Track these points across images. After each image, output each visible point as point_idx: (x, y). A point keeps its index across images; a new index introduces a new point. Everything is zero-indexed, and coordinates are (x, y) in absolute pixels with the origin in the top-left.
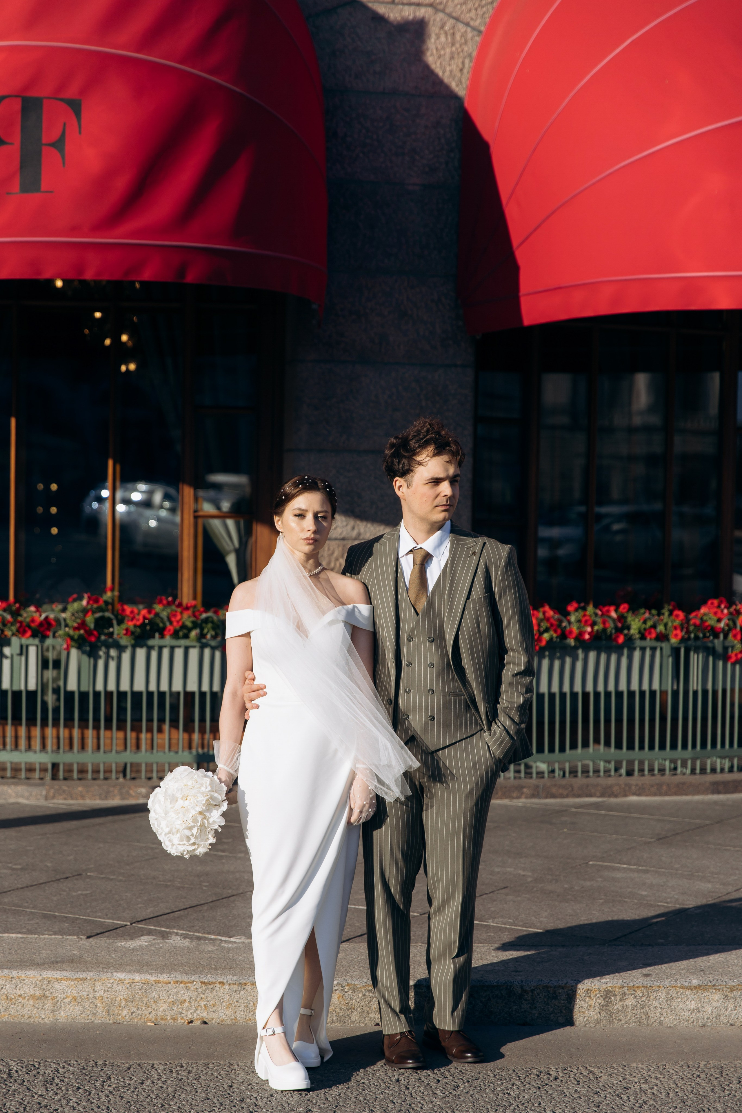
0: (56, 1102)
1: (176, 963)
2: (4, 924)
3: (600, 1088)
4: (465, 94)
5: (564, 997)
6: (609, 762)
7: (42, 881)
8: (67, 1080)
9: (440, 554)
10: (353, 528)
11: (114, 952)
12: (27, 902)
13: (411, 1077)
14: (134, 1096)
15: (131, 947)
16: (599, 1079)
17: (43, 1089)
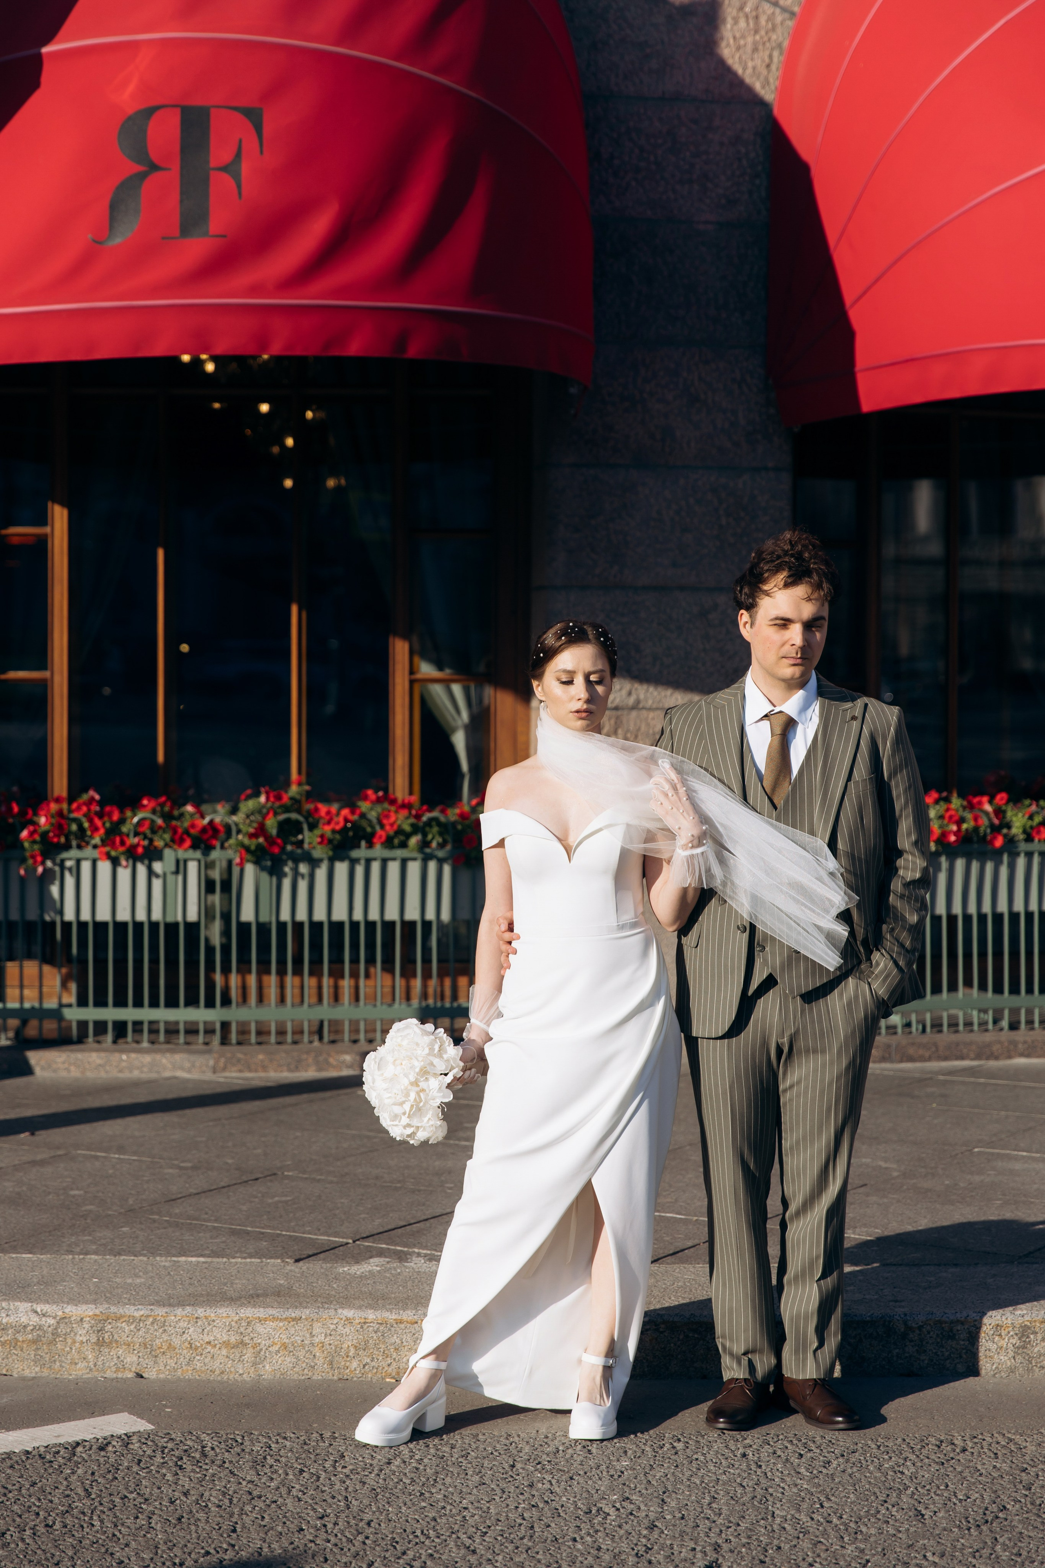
0: (273, 1491)
1: (422, 1295)
2: (178, 1244)
3: (1028, 1463)
4: (774, 99)
5: (964, 1335)
6: (985, 1011)
7: (223, 1184)
8: (283, 1459)
9: (806, 719)
10: (630, 694)
11: (334, 1281)
12: (206, 1214)
13: (763, 1450)
14: (381, 1481)
15: (358, 1273)
16: (1023, 1450)
17: (252, 1472)
